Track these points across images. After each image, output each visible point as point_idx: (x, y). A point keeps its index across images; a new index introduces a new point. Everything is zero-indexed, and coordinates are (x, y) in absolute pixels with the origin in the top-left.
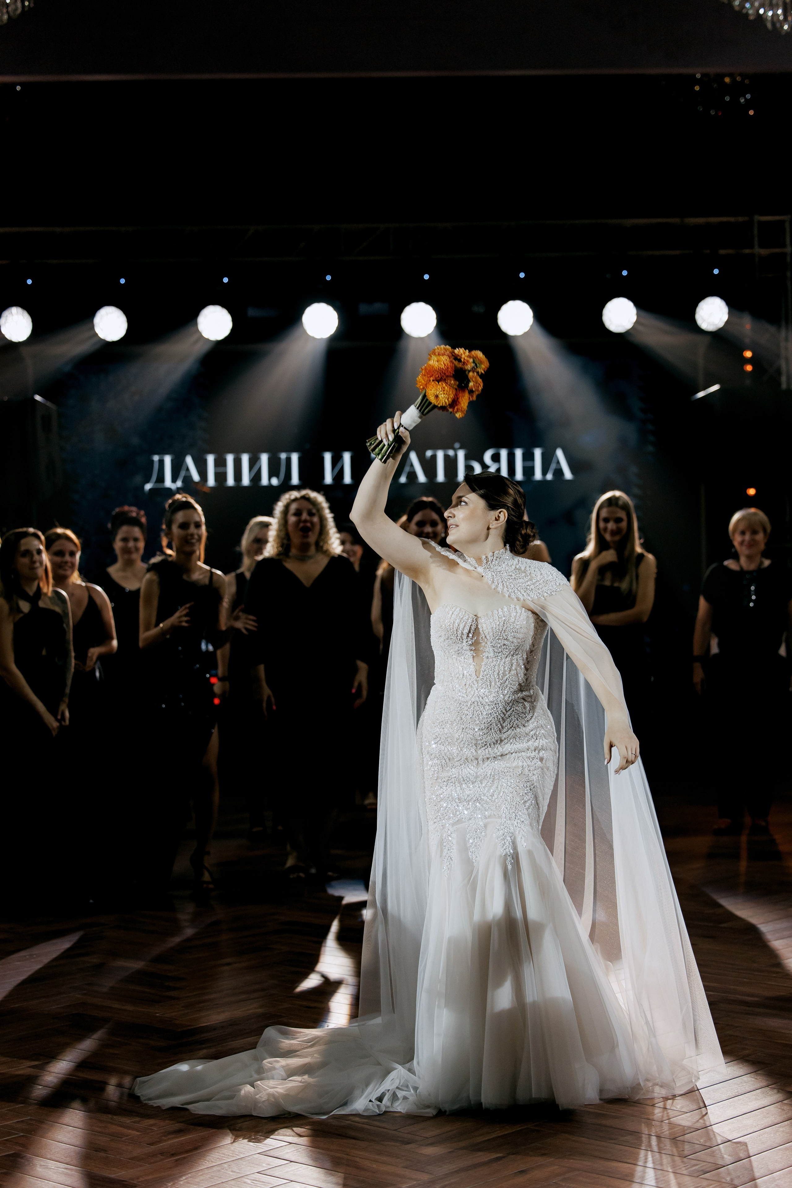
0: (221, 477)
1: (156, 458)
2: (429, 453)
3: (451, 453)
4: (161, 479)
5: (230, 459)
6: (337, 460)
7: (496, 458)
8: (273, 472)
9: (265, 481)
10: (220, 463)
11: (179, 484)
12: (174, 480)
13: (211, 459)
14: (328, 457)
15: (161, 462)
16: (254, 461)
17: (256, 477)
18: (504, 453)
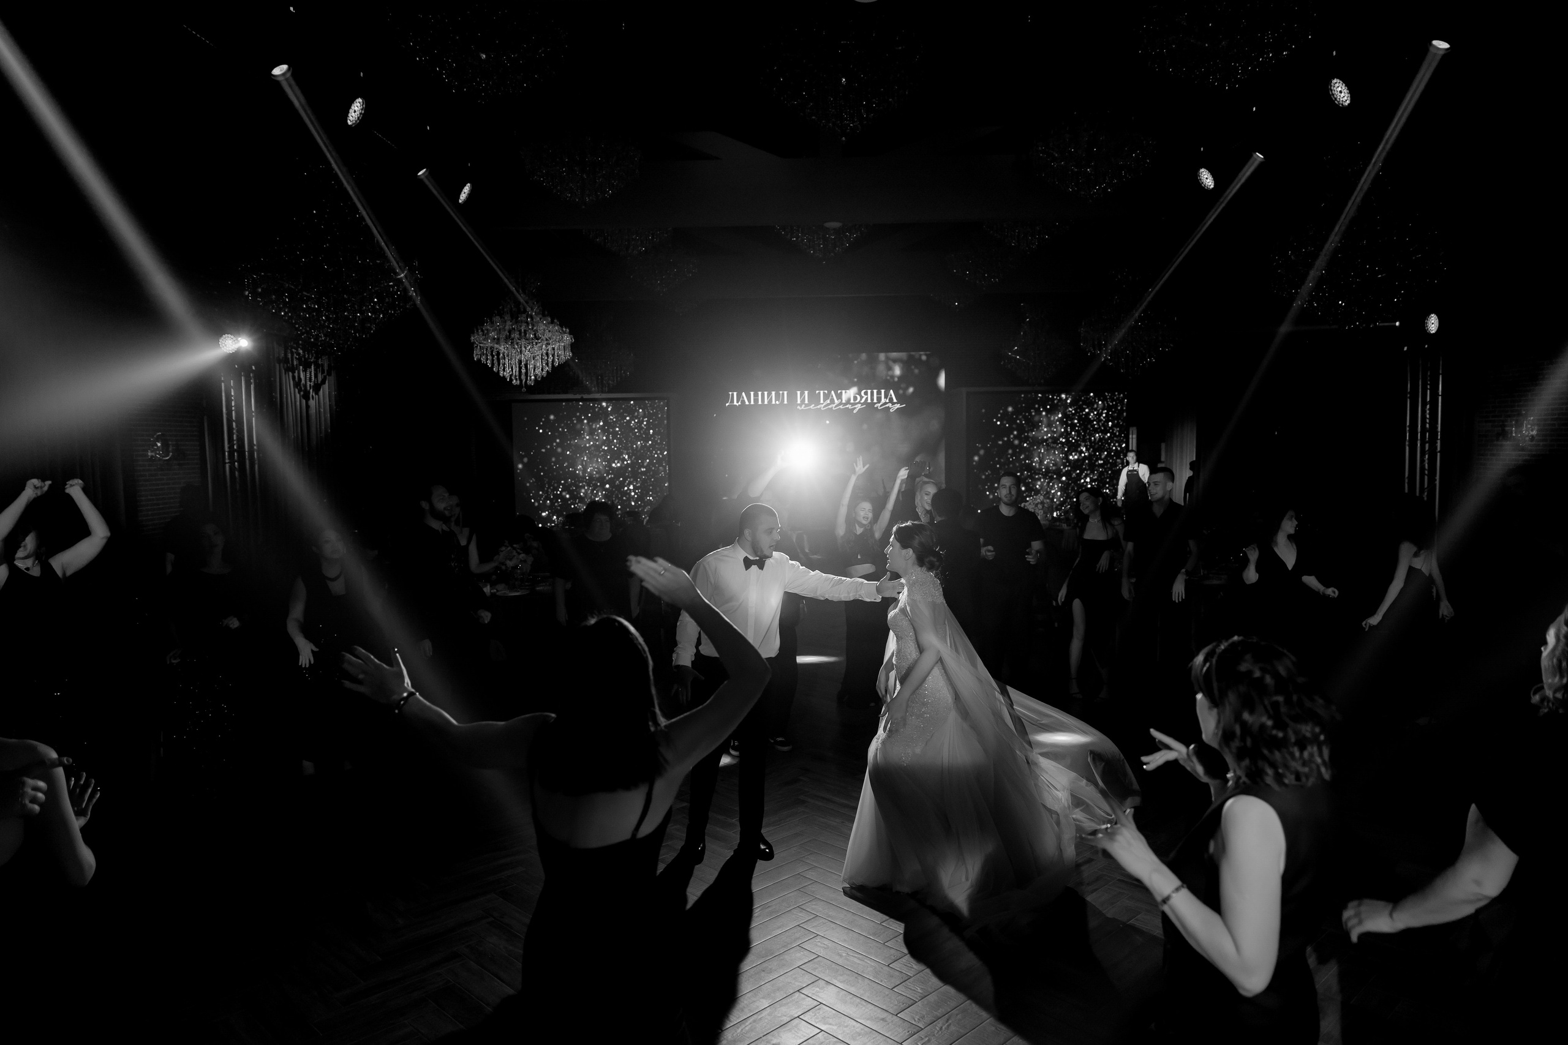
1: (730, 393)
2: (839, 391)
4: (732, 401)
5: (760, 393)
6: (802, 394)
7: (866, 393)
8: (777, 399)
9: (773, 402)
10: (756, 395)
11: (740, 403)
12: (737, 402)
13: (752, 393)
14: (799, 392)
15: (733, 395)
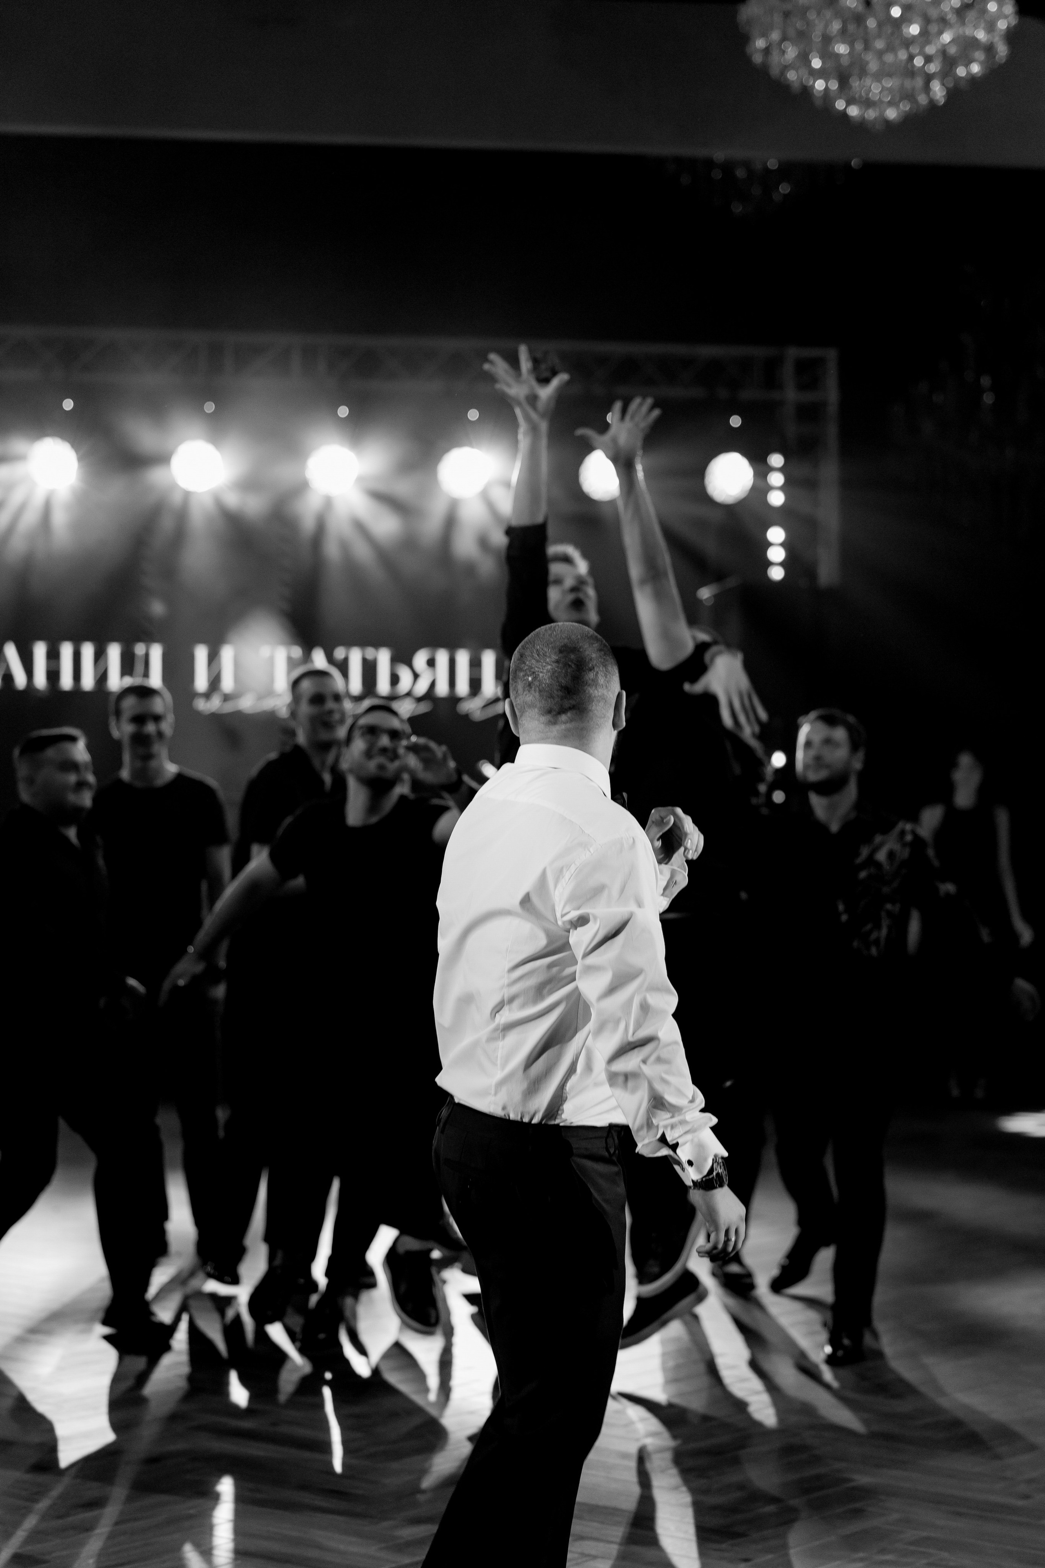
0: (53, 675)
2: (340, 651)
3: (370, 653)
5: (66, 650)
6: (213, 657)
7: (431, 663)
8: (126, 668)
9: (113, 682)
10: (53, 656)
13: (40, 649)
14: (201, 652)
16: (100, 655)
17: (102, 678)
18: (442, 657)
